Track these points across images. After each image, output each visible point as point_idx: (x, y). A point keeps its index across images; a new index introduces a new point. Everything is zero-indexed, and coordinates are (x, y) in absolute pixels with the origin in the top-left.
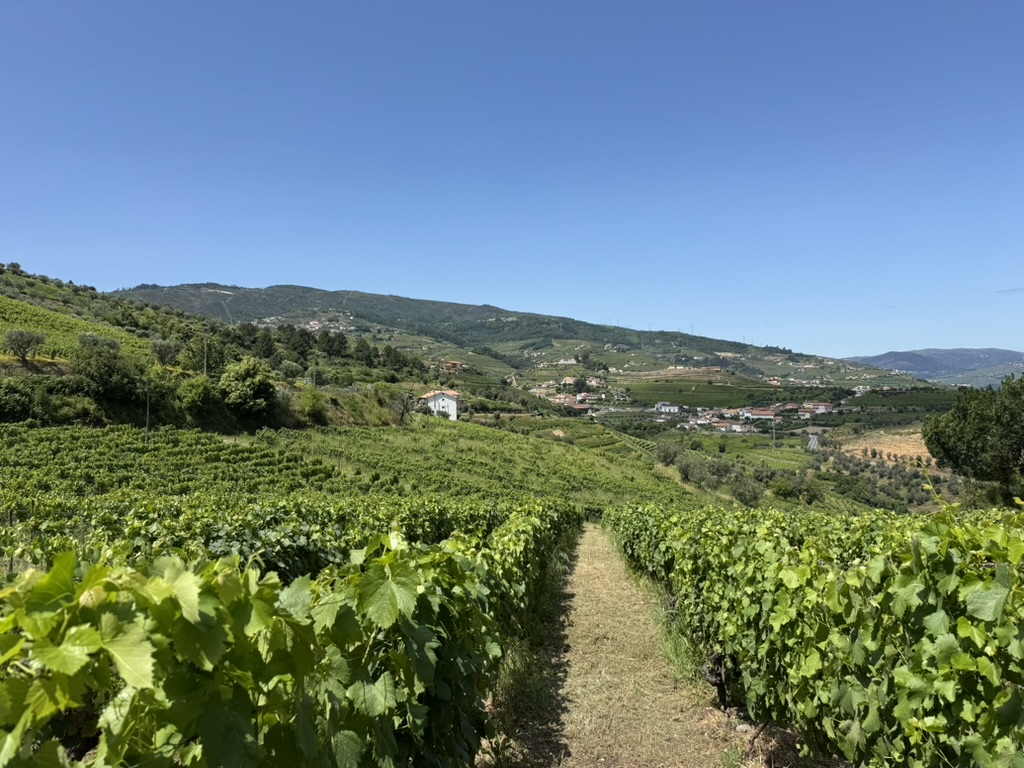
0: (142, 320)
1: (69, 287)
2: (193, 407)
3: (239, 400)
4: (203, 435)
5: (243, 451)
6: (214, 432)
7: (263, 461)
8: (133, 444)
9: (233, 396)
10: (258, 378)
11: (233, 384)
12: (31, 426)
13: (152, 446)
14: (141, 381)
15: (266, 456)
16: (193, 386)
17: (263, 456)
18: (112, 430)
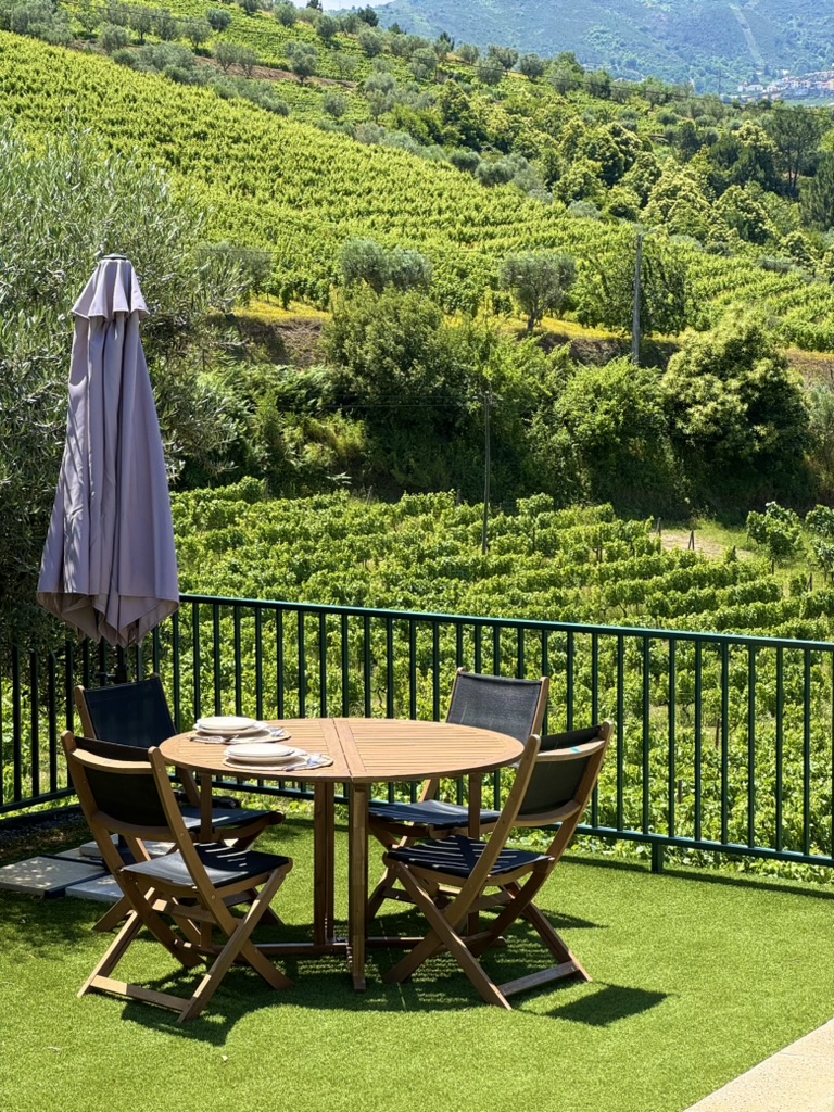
0: (496, 119)
1: (310, 20)
2: (597, 450)
3: (713, 428)
4: (616, 524)
5: (701, 580)
6: (641, 517)
7: (742, 610)
8: (453, 551)
9: (697, 414)
10: (761, 368)
11: (699, 381)
12: (251, 496)
13: (494, 560)
14: (479, 379)
15: (758, 595)
16: (598, 392)
17: (748, 597)
18: (411, 510)
